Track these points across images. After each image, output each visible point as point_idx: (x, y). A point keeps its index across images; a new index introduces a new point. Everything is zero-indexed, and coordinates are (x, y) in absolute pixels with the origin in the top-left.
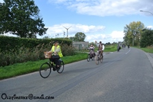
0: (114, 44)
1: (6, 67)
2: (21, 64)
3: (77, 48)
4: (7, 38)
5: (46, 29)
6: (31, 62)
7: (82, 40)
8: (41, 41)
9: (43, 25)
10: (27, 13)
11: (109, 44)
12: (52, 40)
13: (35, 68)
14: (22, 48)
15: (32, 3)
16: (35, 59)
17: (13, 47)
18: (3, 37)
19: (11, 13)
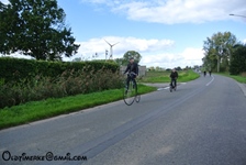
0: (187, 69)
1: (13, 107)
4: (15, 60)
5: (77, 47)
6: (53, 100)
8: (69, 66)
9: (72, 40)
10: (47, 19)
11: (179, 69)
12: (88, 63)
13: (60, 108)
14: (38, 77)
15: (54, 4)
16: (59, 95)
17: (24, 75)
18: (8, 59)
19: (20, 21)
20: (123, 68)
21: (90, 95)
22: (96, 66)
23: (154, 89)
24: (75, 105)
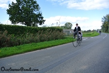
0: (94, 31)
1: (18, 46)
2: (28, 44)
3: (66, 34)
4: (19, 27)
5: (45, 21)
6: (34, 43)
7: (70, 28)
8: (41, 29)
9: (42, 18)
10: (32, 9)
11: (90, 31)
12: (49, 28)
13: (37, 47)
14: (28, 33)
15: (35, 2)
16: (37, 41)
17: (22, 33)
18: (16, 26)
19: (21, 10)
20: (64, 30)
21: (50, 42)
24: (43, 46)
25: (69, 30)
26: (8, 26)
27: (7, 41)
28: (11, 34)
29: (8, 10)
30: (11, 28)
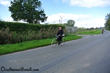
0: (97, 28)
1: (20, 43)
2: (30, 42)
3: (69, 31)
4: (21, 24)
6: (36, 41)
7: (72, 25)
8: (43, 26)
9: (44, 15)
10: (34, 6)
11: (93, 28)
12: (51, 25)
13: (39, 45)
14: (30, 31)
16: (39, 39)
17: (24, 30)
18: (18, 23)
19: (23, 7)
20: (67, 28)
22: (55, 26)
23: (81, 37)
24: (45, 43)
25: (72, 27)
26: (10, 23)
27: (9, 38)
28: (13, 31)
29: (10, 7)
30: (13, 25)
